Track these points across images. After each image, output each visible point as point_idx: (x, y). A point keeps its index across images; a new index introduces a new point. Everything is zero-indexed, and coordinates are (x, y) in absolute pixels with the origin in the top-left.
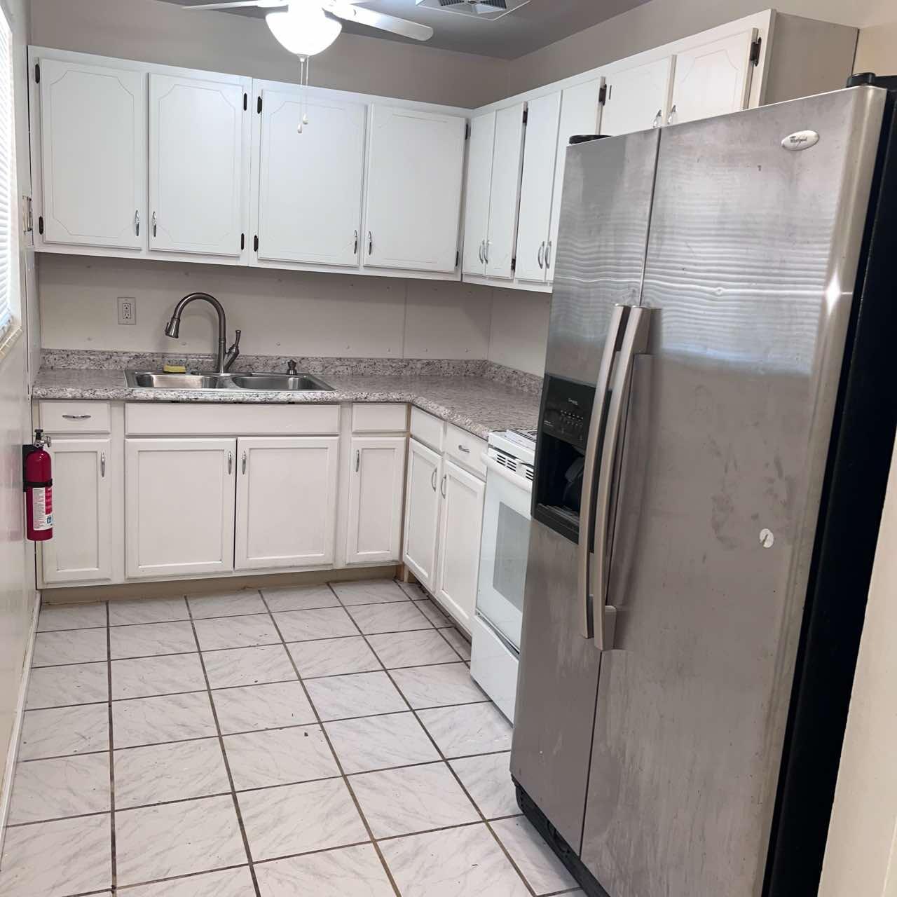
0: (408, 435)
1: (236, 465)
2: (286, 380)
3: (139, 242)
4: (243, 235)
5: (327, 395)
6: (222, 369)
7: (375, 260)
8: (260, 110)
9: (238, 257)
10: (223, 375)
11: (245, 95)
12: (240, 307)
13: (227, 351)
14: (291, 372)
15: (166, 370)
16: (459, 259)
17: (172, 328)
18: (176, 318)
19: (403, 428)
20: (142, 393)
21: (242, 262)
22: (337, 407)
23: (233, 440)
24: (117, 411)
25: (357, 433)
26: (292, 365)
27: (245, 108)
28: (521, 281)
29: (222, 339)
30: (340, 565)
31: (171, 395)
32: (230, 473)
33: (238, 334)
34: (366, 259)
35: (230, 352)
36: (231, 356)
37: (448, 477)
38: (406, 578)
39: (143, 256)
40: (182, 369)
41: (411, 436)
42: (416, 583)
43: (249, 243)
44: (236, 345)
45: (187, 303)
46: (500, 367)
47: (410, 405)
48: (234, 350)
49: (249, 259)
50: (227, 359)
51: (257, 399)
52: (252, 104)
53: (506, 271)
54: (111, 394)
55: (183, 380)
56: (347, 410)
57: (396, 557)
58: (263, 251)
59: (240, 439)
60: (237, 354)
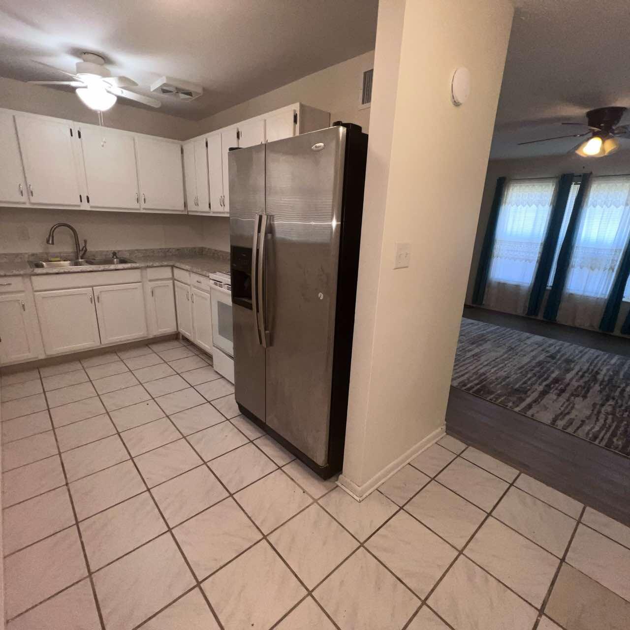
0: (173, 279)
1: (95, 300)
2: (113, 260)
3: (24, 199)
4: (80, 196)
5: (134, 265)
6: (80, 257)
7: (147, 206)
8: (80, 136)
9: (79, 206)
10: (80, 260)
11: (71, 130)
12: (84, 230)
14: (115, 257)
15: (49, 260)
16: (185, 205)
17: (50, 240)
18: (51, 235)
19: (171, 276)
20: (39, 271)
21: (82, 208)
22: (139, 270)
23: (91, 289)
24: (27, 280)
25: (150, 281)
26: (114, 254)
27: (72, 135)
28: (214, 213)
29: (77, 244)
30: (151, 336)
31: (55, 271)
32: (92, 303)
33: (85, 242)
34: (143, 205)
35: (82, 250)
36: (83, 251)
37: (194, 295)
38: (181, 338)
39: (28, 206)
41: (175, 280)
42: (186, 339)
43: (84, 199)
44: (85, 246)
45: (55, 229)
46: (209, 249)
47: (173, 267)
48: (84, 248)
49: (85, 207)
50: (81, 253)
51: (100, 269)
52: (76, 134)
53: (207, 209)
54: (22, 272)
55: (60, 264)
56: (144, 271)
57: (176, 330)
58: (92, 203)
59: (94, 288)
60: (86, 251)
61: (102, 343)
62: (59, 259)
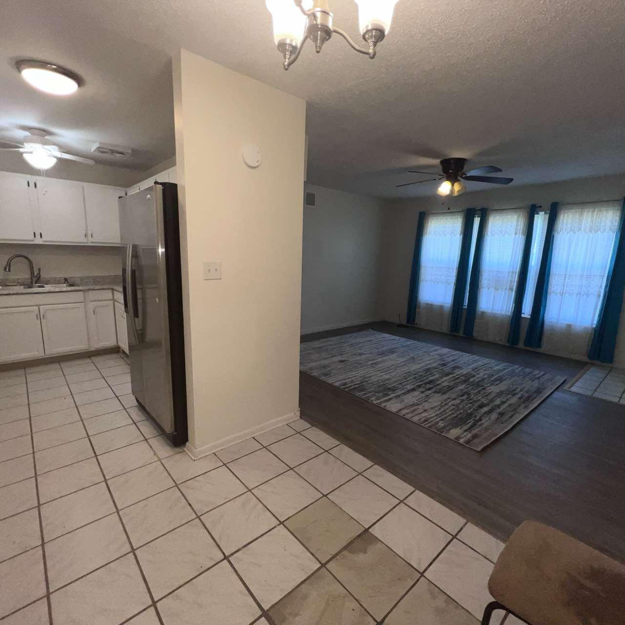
0: (114, 300)
1: (39, 317)
4: (34, 233)
5: (77, 288)
6: (34, 283)
7: (95, 240)
8: (35, 186)
9: (33, 241)
11: (28, 182)
12: (39, 259)
14: (66, 282)
17: (7, 268)
19: (112, 297)
21: (36, 243)
22: (82, 292)
23: (38, 307)
25: (92, 301)
26: (66, 279)
27: (29, 186)
30: (92, 349)
32: (37, 319)
33: (39, 270)
34: (90, 239)
35: (37, 276)
36: (37, 278)
38: (121, 350)
43: (38, 235)
44: (39, 273)
45: (13, 259)
48: (39, 275)
49: (38, 241)
51: (45, 291)
52: (32, 185)
56: (87, 293)
57: (116, 344)
58: (44, 238)
59: (41, 307)
60: (39, 277)
61: (46, 354)
62: (15, 284)
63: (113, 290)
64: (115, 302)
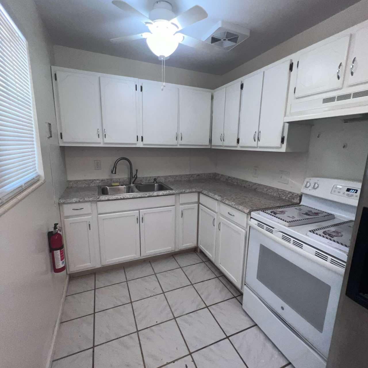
0: (199, 203)
1: (139, 220)
2: (154, 186)
3: (100, 140)
4: (137, 136)
6: (132, 183)
7: (183, 142)
8: (141, 90)
9: (135, 144)
10: (132, 185)
11: (136, 85)
12: (137, 161)
13: (133, 177)
14: (155, 182)
15: (112, 185)
16: (210, 141)
17: (114, 171)
18: (115, 167)
20: (103, 197)
21: (137, 146)
22: (174, 196)
23: (138, 211)
24: (94, 205)
25: (182, 204)
26: (155, 180)
27: (136, 90)
28: (242, 147)
29: (131, 173)
30: (177, 250)
31: (114, 197)
32: (137, 223)
33: (137, 170)
34: (180, 142)
36: (135, 178)
37: (221, 223)
38: (199, 251)
39: (101, 145)
40: (118, 184)
43: (140, 139)
44: (136, 175)
45: (118, 161)
46: (222, 175)
48: (136, 176)
49: (140, 145)
50: (133, 179)
51: (146, 196)
52: (139, 88)
54: (91, 199)
55: (119, 188)
56: (177, 196)
57: (196, 245)
58: (145, 141)
59: (141, 211)
60: (137, 177)
61: (142, 256)
63: (199, 193)
64: (200, 205)
